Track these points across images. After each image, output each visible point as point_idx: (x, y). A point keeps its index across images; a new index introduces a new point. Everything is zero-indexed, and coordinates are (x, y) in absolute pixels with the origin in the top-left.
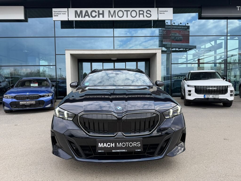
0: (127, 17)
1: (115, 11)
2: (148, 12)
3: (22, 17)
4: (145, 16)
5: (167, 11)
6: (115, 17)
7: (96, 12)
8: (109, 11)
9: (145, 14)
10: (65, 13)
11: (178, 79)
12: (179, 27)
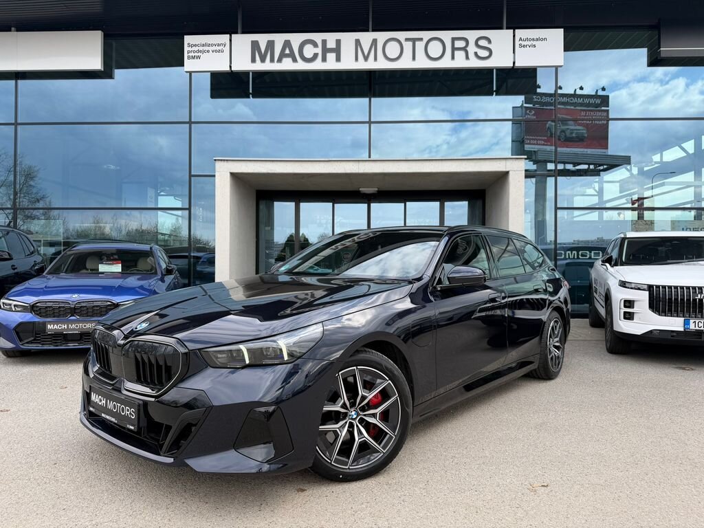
0: (414, 58)
1: (375, 42)
2: (483, 43)
3: (96, 64)
4: (471, 55)
5: (545, 39)
6: (376, 59)
7: (315, 45)
8: (358, 42)
9: (472, 49)
10: (220, 48)
11: (578, 258)
12: (575, 100)
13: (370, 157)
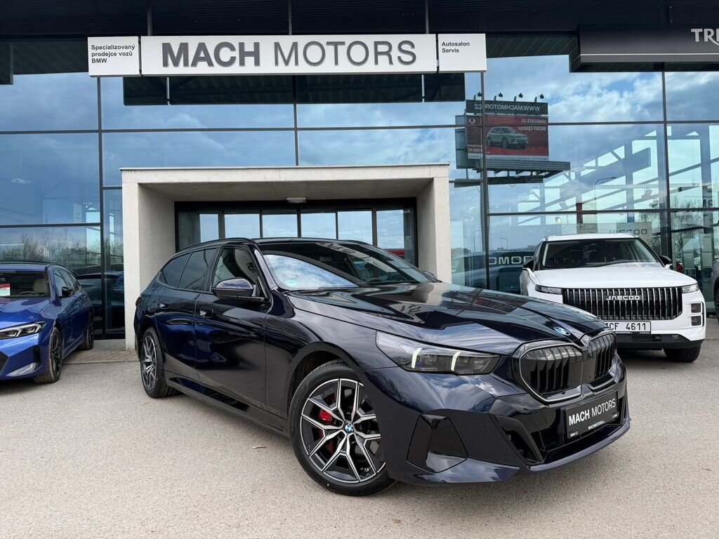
0: (336, 63)
1: (295, 45)
2: (406, 47)
4: (395, 60)
5: (468, 44)
6: (297, 63)
7: (232, 48)
8: (277, 45)
9: (395, 53)
10: (128, 51)
12: (515, 108)
13: (297, 164)
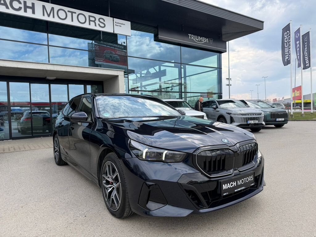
0: (72, 21)
1: (53, 9)
2: (101, 20)
4: (97, 25)
5: (124, 24)
6: (54, 17)
7: (20, 2)
8: (43, 7)
9: (97, 22)
